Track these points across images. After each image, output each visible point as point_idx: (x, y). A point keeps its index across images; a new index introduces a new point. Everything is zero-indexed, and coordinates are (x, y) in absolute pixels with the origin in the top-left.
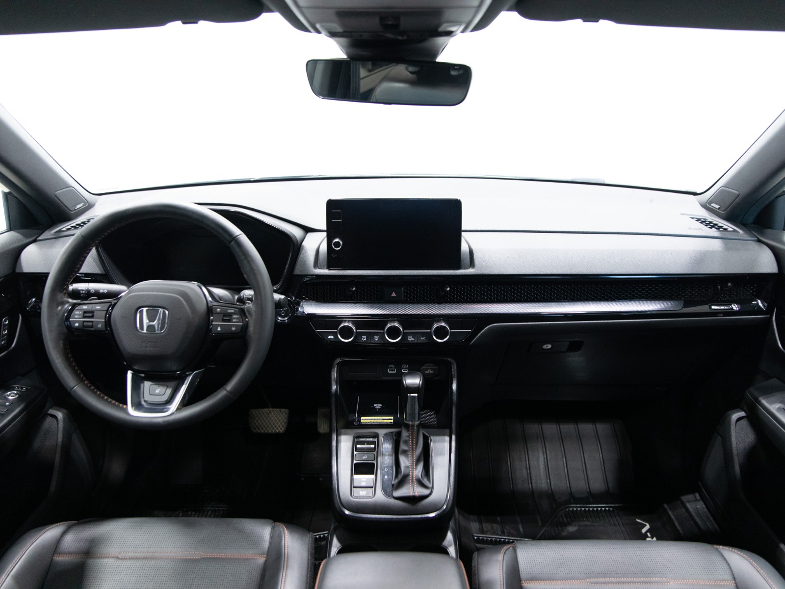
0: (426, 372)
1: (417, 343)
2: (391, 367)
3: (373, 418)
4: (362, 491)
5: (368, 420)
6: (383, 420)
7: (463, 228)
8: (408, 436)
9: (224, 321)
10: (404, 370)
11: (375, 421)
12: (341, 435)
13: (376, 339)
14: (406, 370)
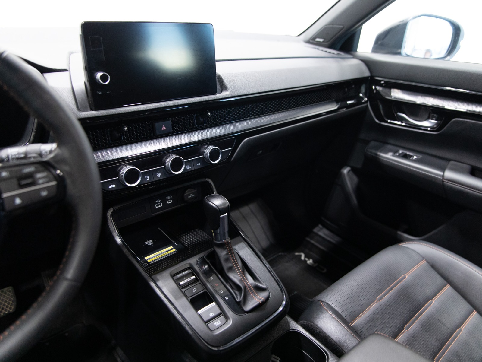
0: (189, 197)
1: (194, 170)
2: (158, 202)
3: (156, 254)
4: (216, 322)
5: (152, 257)
6: (166, 252)
7: (217, 58)
8: (227, 254)
9: (21, 186)
10: (168, 202)
11: (160, 256)
12: (158, 280)
13: (159, 176)
14: (171, 201)
